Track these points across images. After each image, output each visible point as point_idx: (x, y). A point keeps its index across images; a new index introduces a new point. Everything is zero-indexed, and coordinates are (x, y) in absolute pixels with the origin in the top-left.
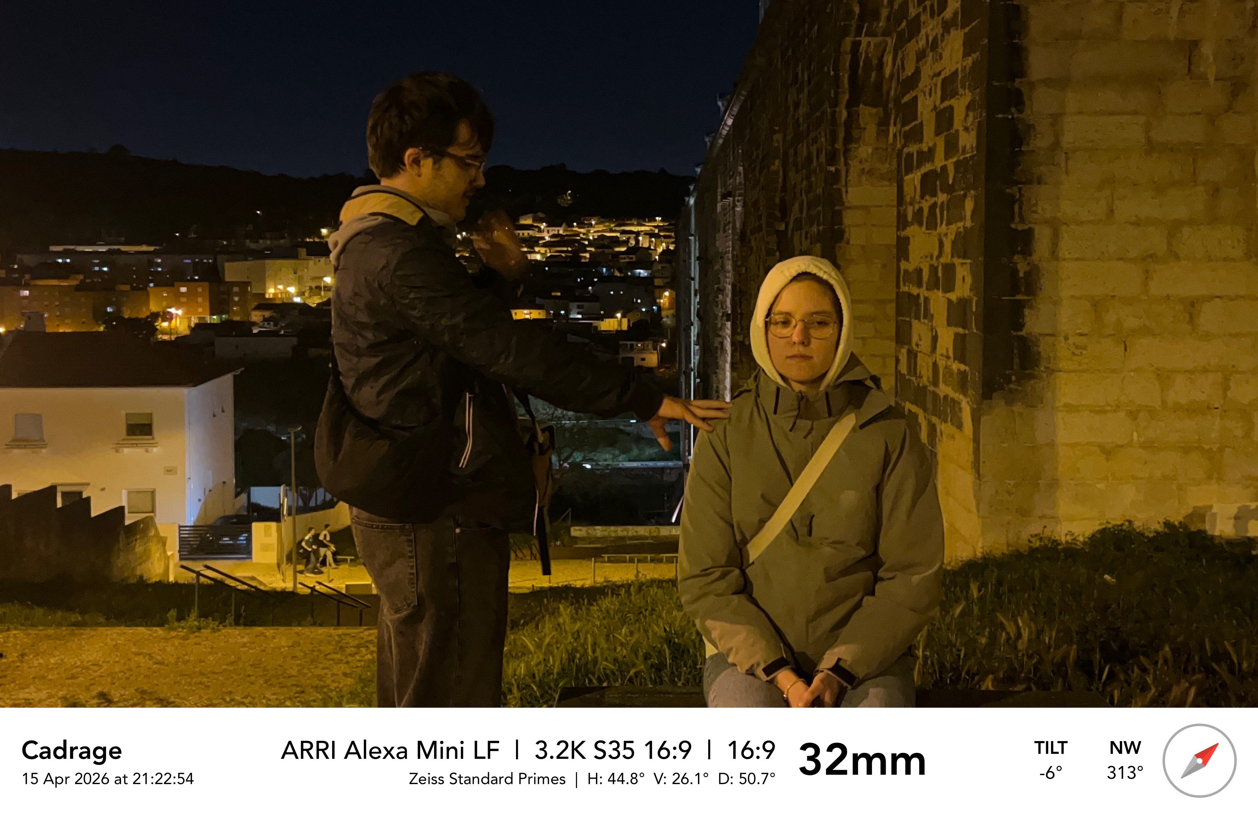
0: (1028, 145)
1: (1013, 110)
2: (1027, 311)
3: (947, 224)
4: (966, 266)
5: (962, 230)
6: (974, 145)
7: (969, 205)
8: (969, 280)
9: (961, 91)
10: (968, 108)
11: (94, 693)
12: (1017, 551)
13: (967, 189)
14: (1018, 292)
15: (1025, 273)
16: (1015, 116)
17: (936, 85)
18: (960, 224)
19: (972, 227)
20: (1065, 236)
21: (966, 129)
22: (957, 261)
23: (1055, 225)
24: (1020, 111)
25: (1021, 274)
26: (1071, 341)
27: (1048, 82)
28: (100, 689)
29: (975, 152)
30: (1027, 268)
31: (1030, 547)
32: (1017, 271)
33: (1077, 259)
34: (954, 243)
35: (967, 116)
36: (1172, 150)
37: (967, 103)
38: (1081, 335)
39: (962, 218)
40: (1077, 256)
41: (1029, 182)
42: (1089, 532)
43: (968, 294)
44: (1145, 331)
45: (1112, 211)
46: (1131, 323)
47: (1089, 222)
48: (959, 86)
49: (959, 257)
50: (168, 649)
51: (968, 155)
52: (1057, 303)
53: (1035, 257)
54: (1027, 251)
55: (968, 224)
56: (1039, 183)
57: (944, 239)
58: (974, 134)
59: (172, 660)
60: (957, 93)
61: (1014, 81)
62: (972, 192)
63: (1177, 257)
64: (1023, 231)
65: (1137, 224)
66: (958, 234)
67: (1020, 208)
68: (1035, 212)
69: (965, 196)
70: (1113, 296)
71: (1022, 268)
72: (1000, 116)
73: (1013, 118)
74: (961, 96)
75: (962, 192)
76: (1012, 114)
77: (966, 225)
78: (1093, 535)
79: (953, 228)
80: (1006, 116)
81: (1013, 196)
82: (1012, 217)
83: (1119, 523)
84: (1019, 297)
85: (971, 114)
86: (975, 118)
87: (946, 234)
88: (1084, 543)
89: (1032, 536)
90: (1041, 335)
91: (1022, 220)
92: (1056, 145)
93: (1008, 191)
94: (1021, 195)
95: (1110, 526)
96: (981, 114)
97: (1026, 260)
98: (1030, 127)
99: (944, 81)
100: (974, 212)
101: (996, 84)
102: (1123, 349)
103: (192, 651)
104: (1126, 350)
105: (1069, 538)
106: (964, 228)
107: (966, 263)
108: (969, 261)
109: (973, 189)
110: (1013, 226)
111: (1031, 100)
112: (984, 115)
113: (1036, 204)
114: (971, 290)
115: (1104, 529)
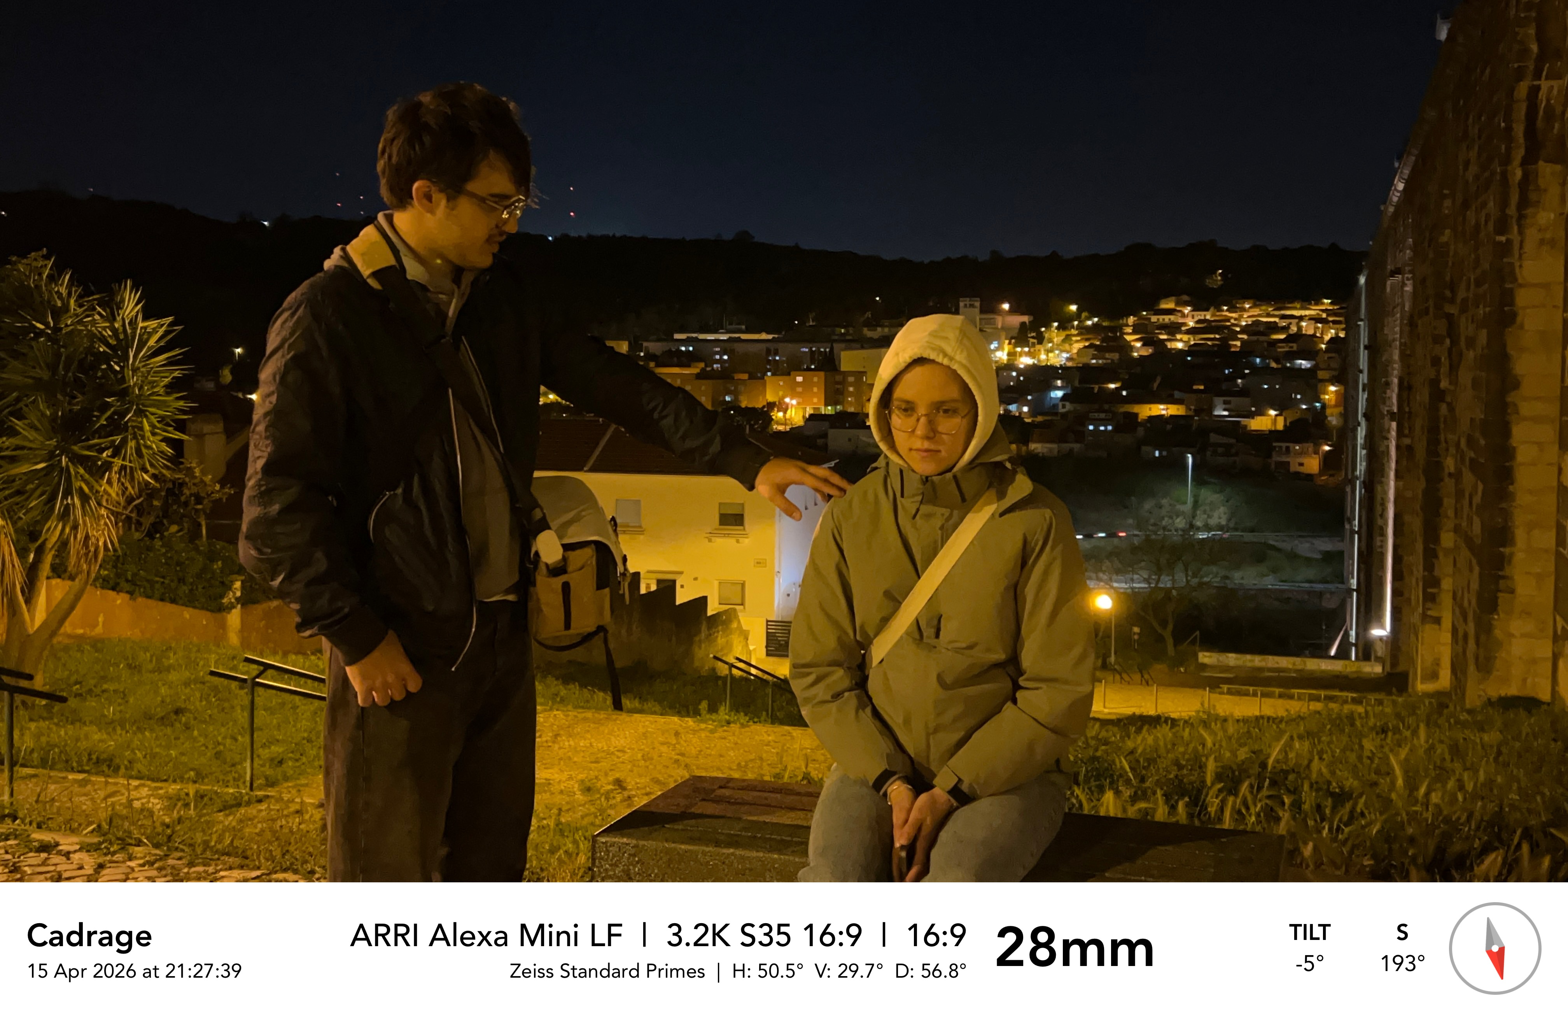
11: (611, 779)
28: (618, 775)
50: (694, 740)
59: (694, 752)
103: (715, 746)
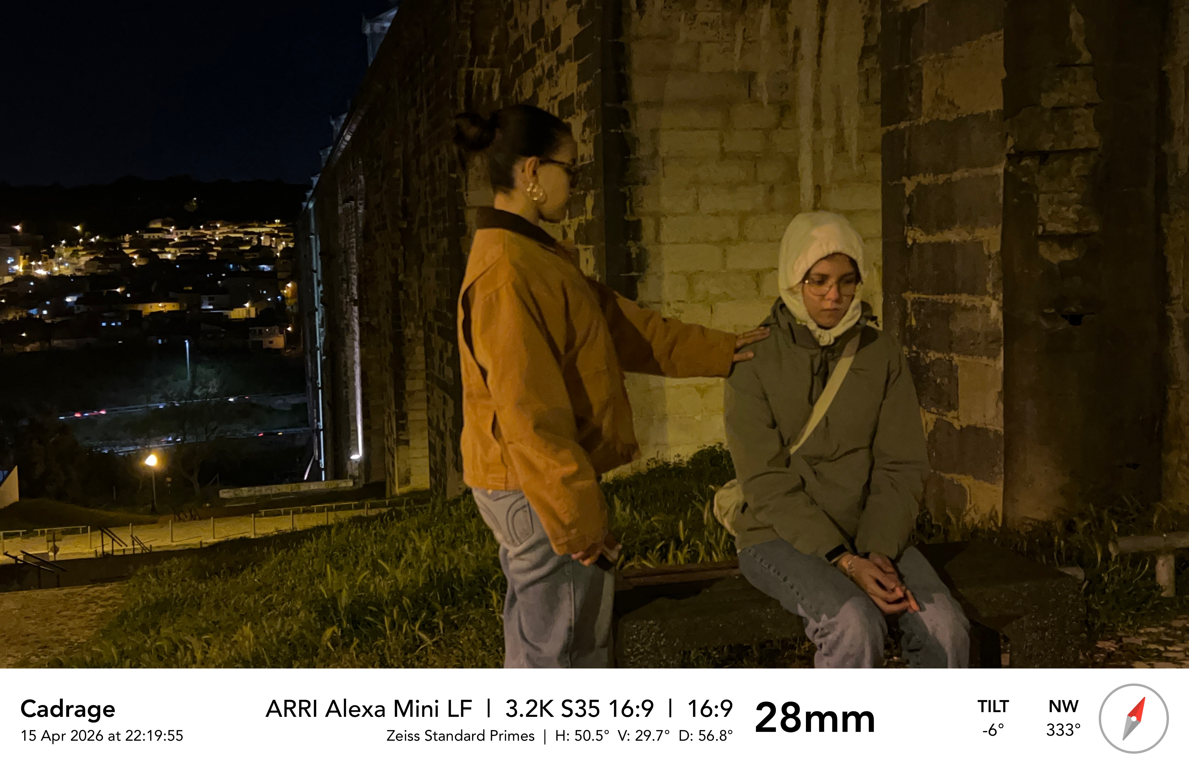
0: (635, 154)
1: (622, 126)
2: (639, 285)
3: (570, 218)
4: (588, 251)
5: (584, 222)
6: (592, 154)
7: (590, 202)
8: (592, 261)
9: (577, 111)
10: (585, 124)
12: (639, 473)
13: (587, 190)
14: (631, 271)
15: (637, 254)
16: (624, 131)
17: (553, 106)
18: (582, 218)
19: (593, 220)
20: (665, 226)
21: (584, 141)
22: (580, 247)
23: (657, 217)
24: (628, 127)
25: (634, 256)
26: (673, 306)
27: (648, 104)
29: (593, 160)
30: (638, 251)
31: (648, 469)
32: (629, 254)
33: (674, 243)
34: (577, 233)
35: (584, 131)
36: (739, 158)
37: (583, 121)
38: (679, 301)
39: (583, 212)
40: (673, 240)
41: (636, 183)
42: (691, 455)
43: (592, 272)
44: (725, 297)
45: (698, 205)
46: (715, 291)
47: (682, 214)
48: (575, 106)
49: (582, 243)
51: (587, 162)
52: (660, 278)
53: (643, 243)
54: (637, 238)
55: (590, 216)
56: (644, 184)
57: (568, 230)
58: (591, 145)
60: (574, 113)
61: (622, 103)
62: (592, 192)
63: (745, 238)
64: (633, 222)
65: (716, 214)
66: (580, 225)
67: (631, 204)
68: (642, 207)
69: (585, 195)
70: (702, 271)
71: (634, 250)
72: (613, 131)
73: (622, 133)
74: (578, 114)
75: (582, 192)
76: (621, 130)
77: (587, 218)
78: (694, 456)
79: (575, 221)
80: (617, 130)
81: (624, 194)
82: (625, 212)
83: (712, 445)
84: (634, 274)
85: (588, 129)
86: (591, 133)
87: (569, 226)
88: (688, 462)
89: (649, 461)
90: (650, 303)
91: (632, 212)
92: (656, 153)
93: (621, 190)
94: (631, 194)
95: (706, 448)
96: (597, 129)
97: (636, 244)
98: (637, 139)
99: (561, 103)
100: (594, 208)
101: (609, 105)
102: (710, 312)
104: (712, 312)
105: (677, 460)
106: (586, 221)
107: (589, 249)
108: (591, 247)
109: (593, 189)
110: (625, 218)
111: (635, 118)
112: (600, 130)
113: (642, 200)
114: (594, 270)
115: (702, 451)
